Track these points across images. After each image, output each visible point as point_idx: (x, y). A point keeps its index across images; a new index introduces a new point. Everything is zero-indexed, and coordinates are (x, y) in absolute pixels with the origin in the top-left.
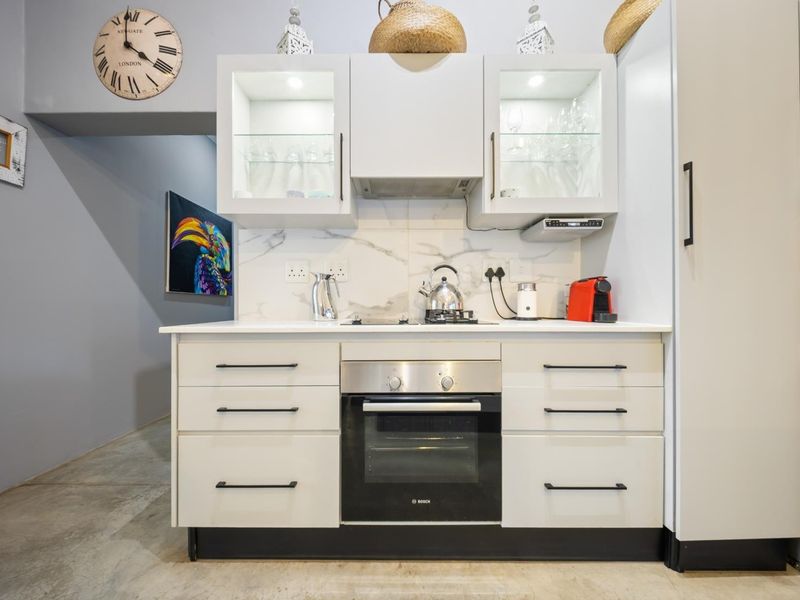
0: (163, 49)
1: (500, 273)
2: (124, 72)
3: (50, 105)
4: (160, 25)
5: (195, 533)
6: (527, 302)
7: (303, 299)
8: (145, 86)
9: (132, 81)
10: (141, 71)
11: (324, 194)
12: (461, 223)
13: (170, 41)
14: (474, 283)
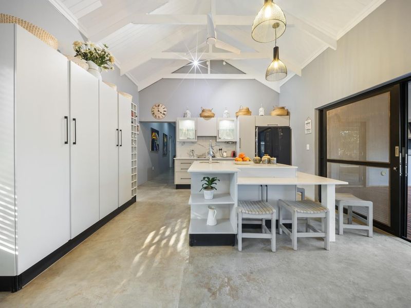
0: (164, 111)
1: (221, 149)
2: (157, 115)
3: (143, 120)
4: (163, 107)
5: (177, 185)
6: (225, 154)
7: (188, 153)
8: (161, 117)
9: (159, 117)
10: (161, 115)
11: (192, 136)
12: (215, 141)
13: (165, 110)
14: (217, 151)
